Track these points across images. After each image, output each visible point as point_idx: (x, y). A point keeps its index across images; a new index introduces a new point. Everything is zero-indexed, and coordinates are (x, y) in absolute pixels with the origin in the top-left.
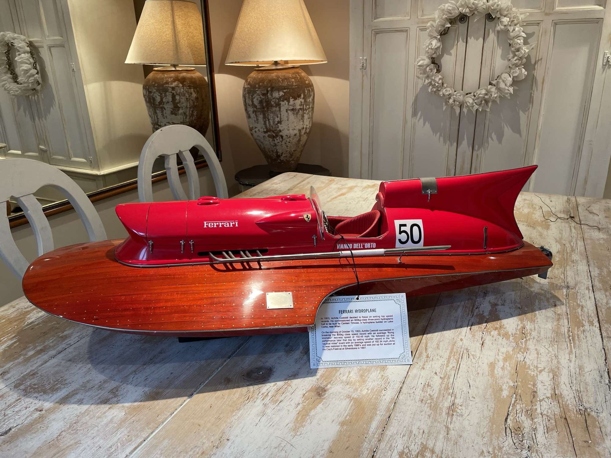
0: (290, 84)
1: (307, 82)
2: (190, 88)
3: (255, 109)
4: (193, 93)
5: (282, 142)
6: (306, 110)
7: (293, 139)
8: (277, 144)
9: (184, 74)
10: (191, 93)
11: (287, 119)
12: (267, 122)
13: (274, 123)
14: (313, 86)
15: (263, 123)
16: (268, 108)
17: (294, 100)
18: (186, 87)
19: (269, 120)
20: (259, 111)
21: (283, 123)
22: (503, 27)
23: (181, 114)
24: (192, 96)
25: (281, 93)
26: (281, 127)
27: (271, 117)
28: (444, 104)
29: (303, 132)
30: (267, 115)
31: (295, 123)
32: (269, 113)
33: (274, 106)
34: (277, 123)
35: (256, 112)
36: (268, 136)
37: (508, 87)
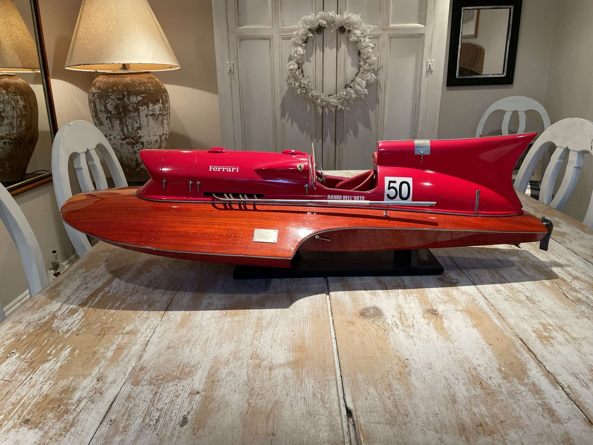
0: (147, 89)
1: (163, 87)
2: (16, 95)
3: (109, 115)
4: (20, 101)
6: (165, 116)
7: (154, 145)
8: (137, 151)
9: (7, 79)
10: (18, 101)
11: (147, 124)
12: (125, 128)
13: (133, 130)
14: (166, 92)
15: (120, 129)
16: (125, 114)
17: (153, 105)
18: (11, 93)
19: (127, 126)
20: (114, 117)
21: (142, 129)
22: (355, 38)
23: (7, 125)
24: (19, 103)
25: (140, 98)
26: (140, 133)
27: (129, 123)
28: (308, 106)
29: (163, 138)
30: (124, 121)
31: (155, 128)
32: (127, 119)
33: (132, 112)
34: (136, 129)
35: (110, 118)
36: (126, 143)
37: (363, 89)
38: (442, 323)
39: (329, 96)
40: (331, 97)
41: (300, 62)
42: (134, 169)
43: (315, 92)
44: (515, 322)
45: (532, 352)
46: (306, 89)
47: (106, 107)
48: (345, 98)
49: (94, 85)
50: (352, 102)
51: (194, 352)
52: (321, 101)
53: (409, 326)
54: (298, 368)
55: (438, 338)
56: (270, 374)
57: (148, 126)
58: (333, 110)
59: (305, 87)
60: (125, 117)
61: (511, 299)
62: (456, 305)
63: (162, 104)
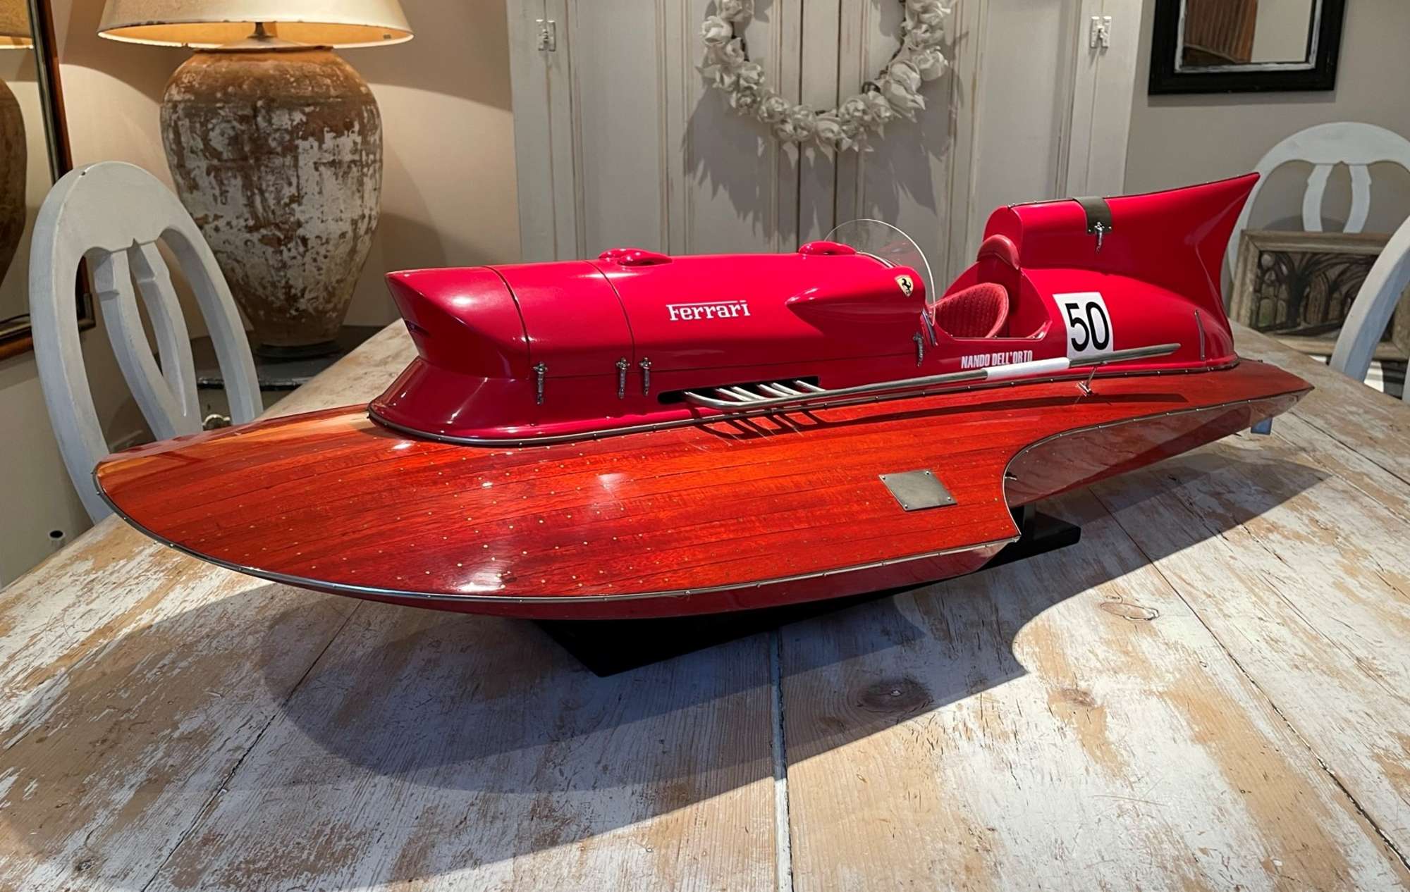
0: (320, 91)
1: (363, 89)
3: (215, 162)
5: (303, 256)
6: (368, 166)
7: (337, 246)
8: (290, 263)
11: (317, 189)
12: (258, 199)
13: (279, 202)
14: (373, 102)
15: (243, 201)
16: (257, 160)
17: (335, 138)
19: (262, 192)
20: (229, 169)
21: (304, 201)
25: (298, 117)
26: (300, 212)
27: (268, 186)
28: (760, 141)
29: (363, 227)
30: (255, 179)
31: (341, 201)
32: (264, 174)
33: (278, 154)
34: (287, 200)
35: (217, 170)
36: (261, 241)
37: (913, 95)
38: (1103, 728)
39: (818, 113)
40: (822, 116)
41: (738, 18)
42: (282, 310)
43: (777, 102)
44: (1319, 728)
45: (1367, 816)
46: (754, 95)
47: (206, 140)
48: (862, 119)
49: (177, 81)
50: (881, 131)
51: (367, 795)
52: (795, 129)
53: (1004, 735)
54: (668, 847)
55: (1087, 770)
56: (582, 863)
57: (320, 193)
58: (829, 152)
59: (750, 88)
60: (259, 170)
61: (1310, 665)
62: (1145, 678)
63: (360, 133)
